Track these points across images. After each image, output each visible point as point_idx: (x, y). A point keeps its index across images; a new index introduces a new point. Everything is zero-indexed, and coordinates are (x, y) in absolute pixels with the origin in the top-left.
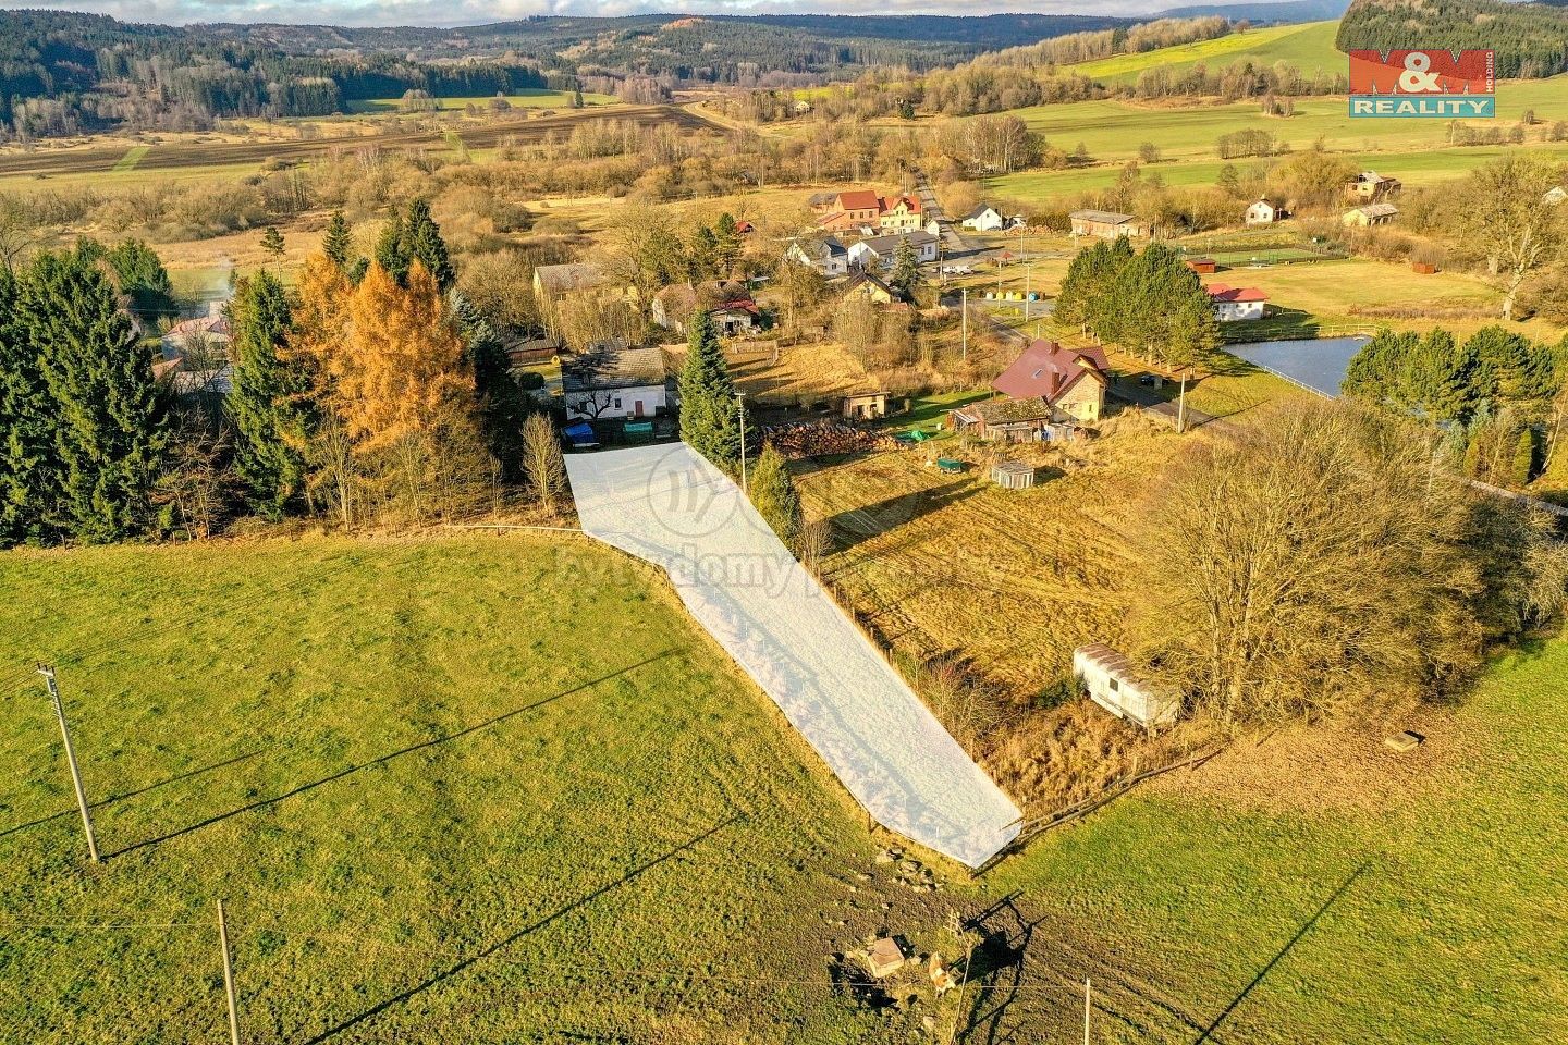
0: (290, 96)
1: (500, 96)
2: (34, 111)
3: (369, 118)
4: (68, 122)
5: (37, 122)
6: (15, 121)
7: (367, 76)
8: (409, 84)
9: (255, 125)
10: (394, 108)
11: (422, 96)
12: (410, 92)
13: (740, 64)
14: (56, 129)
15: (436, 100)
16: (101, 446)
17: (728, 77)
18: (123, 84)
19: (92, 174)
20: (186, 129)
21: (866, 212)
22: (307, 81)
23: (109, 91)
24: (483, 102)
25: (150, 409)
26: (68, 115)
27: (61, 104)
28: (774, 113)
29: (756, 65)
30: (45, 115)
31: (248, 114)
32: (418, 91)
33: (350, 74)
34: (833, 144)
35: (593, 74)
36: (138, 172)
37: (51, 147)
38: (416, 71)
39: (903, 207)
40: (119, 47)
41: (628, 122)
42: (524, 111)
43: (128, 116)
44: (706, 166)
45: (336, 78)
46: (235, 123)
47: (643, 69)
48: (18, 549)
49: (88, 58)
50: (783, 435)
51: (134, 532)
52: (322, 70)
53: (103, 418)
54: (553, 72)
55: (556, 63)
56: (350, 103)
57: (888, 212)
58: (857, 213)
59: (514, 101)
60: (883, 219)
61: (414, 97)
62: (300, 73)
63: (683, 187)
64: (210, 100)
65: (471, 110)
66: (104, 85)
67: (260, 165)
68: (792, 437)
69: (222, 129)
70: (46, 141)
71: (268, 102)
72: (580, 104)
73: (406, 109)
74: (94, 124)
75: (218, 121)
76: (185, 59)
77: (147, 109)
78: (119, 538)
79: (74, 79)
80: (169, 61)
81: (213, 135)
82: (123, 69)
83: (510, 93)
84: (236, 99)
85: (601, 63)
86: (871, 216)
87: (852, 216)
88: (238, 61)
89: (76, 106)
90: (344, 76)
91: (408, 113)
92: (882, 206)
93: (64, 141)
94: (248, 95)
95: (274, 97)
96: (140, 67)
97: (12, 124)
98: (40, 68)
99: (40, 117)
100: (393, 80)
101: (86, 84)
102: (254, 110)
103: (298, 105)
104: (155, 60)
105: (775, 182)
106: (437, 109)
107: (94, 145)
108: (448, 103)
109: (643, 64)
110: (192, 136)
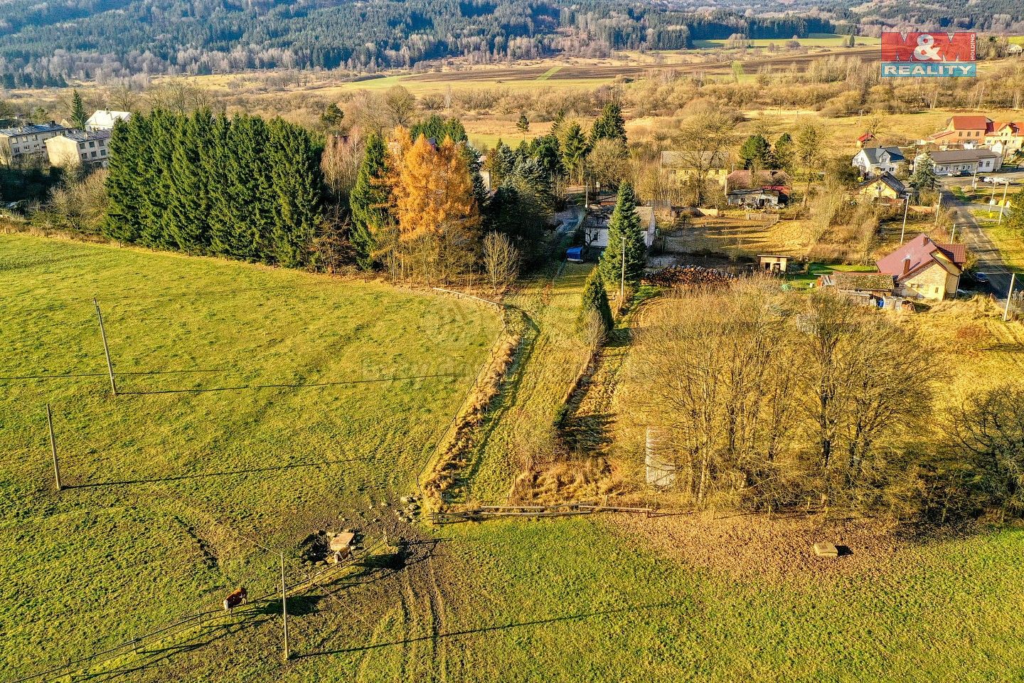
0: (659, 36)
1: (795, 39)
2: (518, 45)
3: (703, 52)
4: (533, 51)
5: (518, 51)
6: (508, 50)
7: (710, 24)
8: (735, 30)
9: (633, 55)
10: (722, 45)
11: (741, 38)
12: (734, 35)
13: (996, 16)
14: (527, 55)
15: (750, 41)
16: (292, 218)
17: (982, 25)
18: (571, 30)
19: (526, 81)
20: (594, 56)
21: (973, 132)
22: (670, 28)
23: (562, 33)
24: (781, 43)
25: (313, 203)
26: (535, 47)
27: (532, 40)
28: (987, 54)
29: (1009, 16)
30: (523, 47)
31: (632, 48)
32: (739, 35)
33: (699, 24)
34: (1004, 79)
35: (872, 23)
36: (549, 81)
37: (521, 65)
38: (743, 21)
39: (1008, 130)
40: (573, 7)
41: (853, 59)
42: (806, 48)
43: (566, 48)
44: (890, 92)
45: (690, 26)
46: (621, 53)
47: (913, 20)
48: (257, 264)
49: (556, 14)
50: (680, 272)
51: (302, 264)
52: (683, 20)
53: (293, 204)
54: (842, 22)
55: (846, 15)
56: (694, 42)
57: (994, 133)
58: (965, 132)
59: (803, 42)
60: (988, 138)
61: (736, 38)
62: (669, 23)
63: (866, 106)
64: (612, 39)
65: (772, 48)
66: (560, 30)
67: (613, 79)
68: (685, 274)
69: (614, 58)
70: (520, 61)
71: (645, 40)
72: (852, 45)
73: (729, 46)
74: (548, 52)
75: (613, 52)
76: (605, 14)
77: (576, 44)
78: (295, 266)
79: (546, 27)
80: (597, 16)
81: (608, 60)
82: (572, 20)
83: (805, 36)
84: (628, 39)
85: (884, 15)
86: (977, 134)
87: (960, 135)
88: (635, 15)
89: (540, 42)
90: (695, 24)
91: (730, 49)
92: (989, 128)
93: (528, 62)
94: (634, 36)
95: (649, 38)
96: (580, 19)
97: (506, 52)
98: (529, 20)
99: (520, 48)
100: (727, 27)
101: (551, 29)
102: (636, 45)
103: (664, 42)
104: (590, 15)
105: (946, 106)
106: (750, 47)
107: (543, 65)
108: (757, 42)
109: (914, 16)
110: (595, 61)
